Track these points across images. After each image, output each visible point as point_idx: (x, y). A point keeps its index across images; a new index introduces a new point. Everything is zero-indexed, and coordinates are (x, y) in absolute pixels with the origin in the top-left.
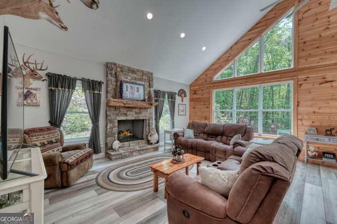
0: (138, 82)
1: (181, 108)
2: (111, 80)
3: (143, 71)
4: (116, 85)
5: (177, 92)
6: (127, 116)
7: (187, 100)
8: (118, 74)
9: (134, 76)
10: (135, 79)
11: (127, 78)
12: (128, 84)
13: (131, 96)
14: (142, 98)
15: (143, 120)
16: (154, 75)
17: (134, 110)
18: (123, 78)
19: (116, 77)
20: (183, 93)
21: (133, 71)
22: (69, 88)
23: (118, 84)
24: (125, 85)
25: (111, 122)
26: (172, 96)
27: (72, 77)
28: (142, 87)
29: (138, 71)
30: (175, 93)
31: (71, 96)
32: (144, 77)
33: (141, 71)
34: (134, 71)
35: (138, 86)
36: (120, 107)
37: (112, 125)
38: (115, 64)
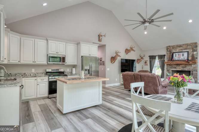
0: (183, 51)
2: (168, 53)
3: (187, 44)
6: (176, 68)
8: (171, 50)
9: (181, 48)
10: (181, 50)
11: (176, 50)
12: (177, 53)
13: (178, 59)
14: (186, 59)
15: (190, 71)
16: (198, 43)
17: (181, 66)
18: (174, 51)
22: (154, 59)
23: (171, 54)
24: (174, 54)
28: (186, 53)
29: (183, 45)
32: (188, 47)
34: (181, 46)
35: (183, 53)
36: (172, 65)
38: (169, 46)
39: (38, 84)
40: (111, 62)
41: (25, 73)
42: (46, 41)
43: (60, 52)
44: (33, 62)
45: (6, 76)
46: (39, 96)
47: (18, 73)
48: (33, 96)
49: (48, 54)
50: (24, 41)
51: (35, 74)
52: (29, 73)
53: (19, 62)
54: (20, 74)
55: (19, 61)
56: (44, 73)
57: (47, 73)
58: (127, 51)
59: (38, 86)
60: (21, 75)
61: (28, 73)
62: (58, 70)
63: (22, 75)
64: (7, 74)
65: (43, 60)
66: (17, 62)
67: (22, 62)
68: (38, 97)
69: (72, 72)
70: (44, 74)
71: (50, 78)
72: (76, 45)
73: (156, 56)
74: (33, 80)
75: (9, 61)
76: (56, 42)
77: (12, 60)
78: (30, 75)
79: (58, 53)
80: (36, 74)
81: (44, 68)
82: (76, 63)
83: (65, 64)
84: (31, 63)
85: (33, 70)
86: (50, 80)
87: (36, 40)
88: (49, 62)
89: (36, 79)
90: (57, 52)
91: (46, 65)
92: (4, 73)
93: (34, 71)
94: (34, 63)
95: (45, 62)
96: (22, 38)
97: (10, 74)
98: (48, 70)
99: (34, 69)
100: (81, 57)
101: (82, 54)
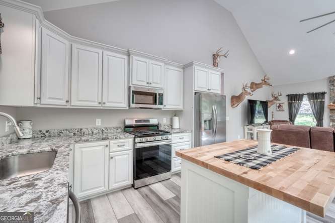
22: (299, 101)
27: (301, 94)
39: (112, 158)
40: (232, 106)
41: (81, 129)
42: (126, 57)
43: (153, 83)
44: (100, 103)
45: (36, 136)
46: (114, 186)
47: (66, 130)
48: (101, 187)
49: (131, 85)
50: (78, 52)
51: (102, 131)
52: (89, 129)
53: (67, 104)
54: (69, 131)
55: (67, 102)
56: (120, 127)
57: (127, 127)
58: (254, 86)
59: (111, 160)
60: (72, 134)
61: (87, 129)
62: (148, 121)
63: (74, 134)
64: (41, 131)
65: (119, 100)
66: (63, 102)
67: (75, 103)
68: (111, 188)
69: (172, 126)
70: (119, 130)
71: (138, 140)
72: (182, 70)
73: (304, 94)
74: (101, 147)
75: (39, 98)
76: (147, 60)
77: (50, 98)
78: (93, 133)
79: (150, 83)
80: (105, 131)
81: (121, 117)
82: (180, 107)
83: (163, 109)
84: (95, 104)
85: (99, 123)
86: (138, 146)
87: (106, 52)
88: (133, 103)
89: (107, 146)
90: (147, 81)
91: (126, 110)
92: (31, 131)
93: (100, 125)
94: (100, 105)
95: (124, 105)
96: (75, 46)
97: (47, 132)
98: (128, 122)
99: (100, 120)
100: (194, 93)
101: (197, 89)
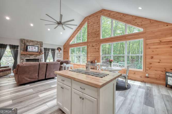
0: (35, 45)
1: (59, 54)
2: (22, 45)
4: (25, 47)
5: (56, 49)
6: (30, 57)
7: (62, 52)
8: (25, 43)
10: (34, 44)
11: (30, 44)
12: (30, 46)
13: (31, 50)
14: (37, 51)
15: (38, 59)
16: (43, 42)
17: (33, 55)
18: (28, 44)
19: (24, 44)
20: (59, 49)
21: (33, 41)
22: (4, 48)
23: (26, 46)
24: (28, 47)
25: (22, 59)
26: (53, 50)
27: (5, 44)
28: (37, 47)
29: (35, 41)
30: (55, 49)
31: (5, 51)
32: (38, 43)
33: (36, 41)
35: (35, 47)
36: (26, 55)
37: (22, 61)
38: (24, 39)
73: (7, 45)
